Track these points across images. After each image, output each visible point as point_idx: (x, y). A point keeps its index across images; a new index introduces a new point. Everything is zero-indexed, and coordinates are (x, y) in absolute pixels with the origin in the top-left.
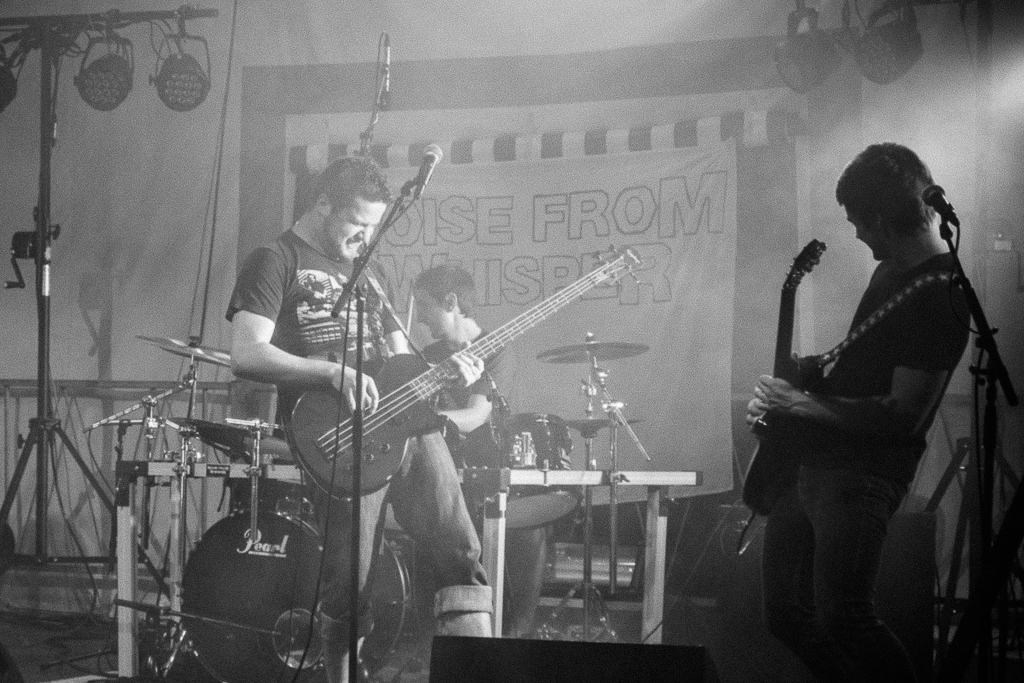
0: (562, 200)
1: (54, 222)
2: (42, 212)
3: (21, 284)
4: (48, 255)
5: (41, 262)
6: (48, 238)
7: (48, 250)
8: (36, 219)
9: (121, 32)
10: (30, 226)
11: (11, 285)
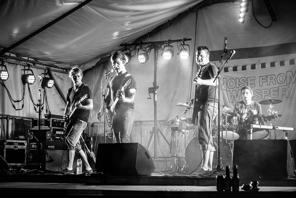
0: (266, 77)
1: (157, 85)
2: (155, 83)
3: (150, 98)
4: (156, 92)
5: (155, 94)
6: (156, 89)
7: (156, 91)
8: (153, 84)
9: (171, 44)
10: (152, 86)
11: (148, 98)
